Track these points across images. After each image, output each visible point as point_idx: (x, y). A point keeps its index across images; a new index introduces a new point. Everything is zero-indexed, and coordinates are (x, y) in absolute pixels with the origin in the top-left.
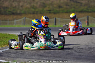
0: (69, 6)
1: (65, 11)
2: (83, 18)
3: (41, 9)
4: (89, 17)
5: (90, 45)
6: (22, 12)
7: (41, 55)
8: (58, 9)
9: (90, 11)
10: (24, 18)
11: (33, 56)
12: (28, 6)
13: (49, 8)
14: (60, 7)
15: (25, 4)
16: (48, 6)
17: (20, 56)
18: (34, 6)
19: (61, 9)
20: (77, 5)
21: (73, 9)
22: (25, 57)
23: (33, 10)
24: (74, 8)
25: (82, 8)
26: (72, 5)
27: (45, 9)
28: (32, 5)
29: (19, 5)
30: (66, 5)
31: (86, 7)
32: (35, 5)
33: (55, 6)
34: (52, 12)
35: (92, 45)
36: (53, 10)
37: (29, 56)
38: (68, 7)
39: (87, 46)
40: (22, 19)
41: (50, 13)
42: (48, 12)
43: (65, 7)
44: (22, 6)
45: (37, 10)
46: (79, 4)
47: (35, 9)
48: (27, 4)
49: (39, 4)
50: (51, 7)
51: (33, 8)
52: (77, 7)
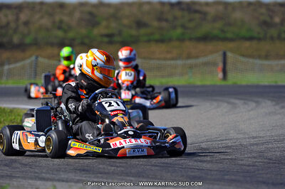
0: (166, 20)
1: (157, 36)
2: (210, 58)
3: (84, 31)
4: (229, 54)
5: (231, 139)
6: (28, 40)
7: (84, 170)
8: (134, 32)
9: (229, 35)
10: (33, 58)
11: (61, 173)
12: (46, 22)
13: (107, 27)
14: (140, 24)
15: (37, 16)
16: (104, 23)
17: (23, 172)
18: (61, 22)
19: (143, 31)
20: (191, 20)
21: (179, 31)
22: (36, 175)
23: (60, 33)
24: (183, 26)
25: (206, 28)
26: (175, 18)
27: (96, 31)
28: (57, 18)
29: (17, 19)
30: (160, 19)
31: (219, 25)
32: (66, 19)
33: (126, 21)
34: (116, 39)
35: (237, 139)
36: (120, 33)
37: (49, 173)
38: (164, 24)
39: (223, 140)
40: (28, 61)
41: (111, 43)
42: (106, 39)
43: (155, 24)
44: (26, 23)
45: (71, 35)
46: (197, 16)
47: (65, 31)
48: (42, 17)
49: (77, 15)
50: (113, 25)
51: (60, 28)
52: (191, 25)
